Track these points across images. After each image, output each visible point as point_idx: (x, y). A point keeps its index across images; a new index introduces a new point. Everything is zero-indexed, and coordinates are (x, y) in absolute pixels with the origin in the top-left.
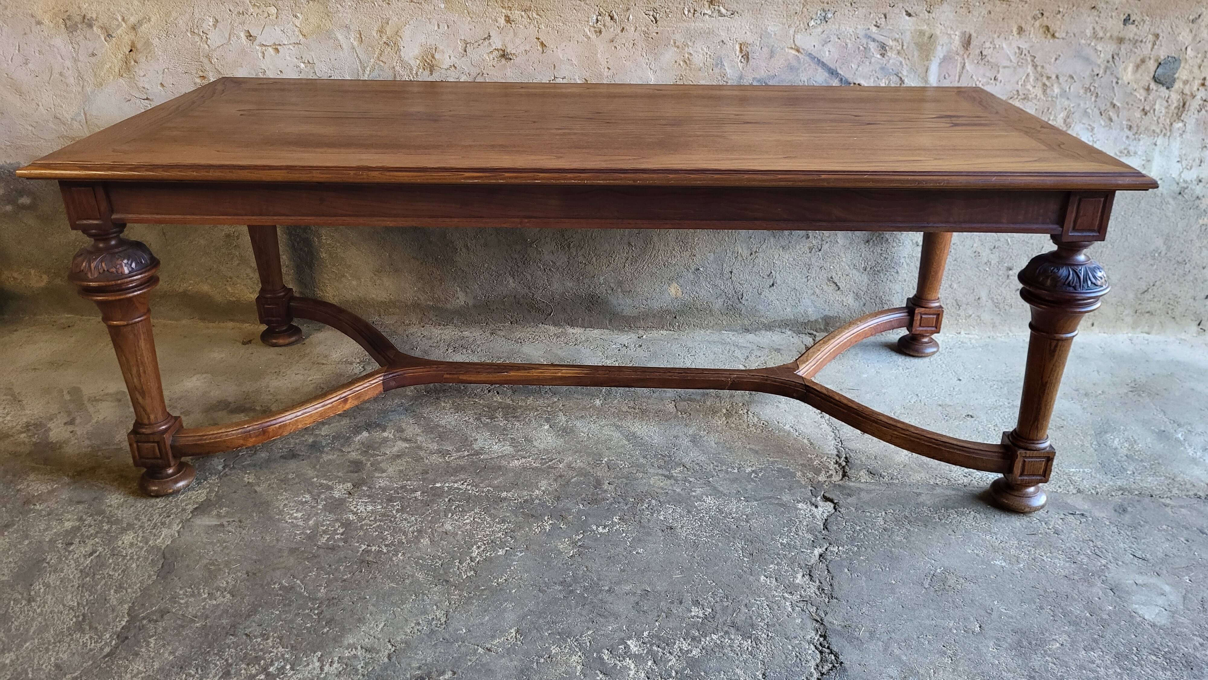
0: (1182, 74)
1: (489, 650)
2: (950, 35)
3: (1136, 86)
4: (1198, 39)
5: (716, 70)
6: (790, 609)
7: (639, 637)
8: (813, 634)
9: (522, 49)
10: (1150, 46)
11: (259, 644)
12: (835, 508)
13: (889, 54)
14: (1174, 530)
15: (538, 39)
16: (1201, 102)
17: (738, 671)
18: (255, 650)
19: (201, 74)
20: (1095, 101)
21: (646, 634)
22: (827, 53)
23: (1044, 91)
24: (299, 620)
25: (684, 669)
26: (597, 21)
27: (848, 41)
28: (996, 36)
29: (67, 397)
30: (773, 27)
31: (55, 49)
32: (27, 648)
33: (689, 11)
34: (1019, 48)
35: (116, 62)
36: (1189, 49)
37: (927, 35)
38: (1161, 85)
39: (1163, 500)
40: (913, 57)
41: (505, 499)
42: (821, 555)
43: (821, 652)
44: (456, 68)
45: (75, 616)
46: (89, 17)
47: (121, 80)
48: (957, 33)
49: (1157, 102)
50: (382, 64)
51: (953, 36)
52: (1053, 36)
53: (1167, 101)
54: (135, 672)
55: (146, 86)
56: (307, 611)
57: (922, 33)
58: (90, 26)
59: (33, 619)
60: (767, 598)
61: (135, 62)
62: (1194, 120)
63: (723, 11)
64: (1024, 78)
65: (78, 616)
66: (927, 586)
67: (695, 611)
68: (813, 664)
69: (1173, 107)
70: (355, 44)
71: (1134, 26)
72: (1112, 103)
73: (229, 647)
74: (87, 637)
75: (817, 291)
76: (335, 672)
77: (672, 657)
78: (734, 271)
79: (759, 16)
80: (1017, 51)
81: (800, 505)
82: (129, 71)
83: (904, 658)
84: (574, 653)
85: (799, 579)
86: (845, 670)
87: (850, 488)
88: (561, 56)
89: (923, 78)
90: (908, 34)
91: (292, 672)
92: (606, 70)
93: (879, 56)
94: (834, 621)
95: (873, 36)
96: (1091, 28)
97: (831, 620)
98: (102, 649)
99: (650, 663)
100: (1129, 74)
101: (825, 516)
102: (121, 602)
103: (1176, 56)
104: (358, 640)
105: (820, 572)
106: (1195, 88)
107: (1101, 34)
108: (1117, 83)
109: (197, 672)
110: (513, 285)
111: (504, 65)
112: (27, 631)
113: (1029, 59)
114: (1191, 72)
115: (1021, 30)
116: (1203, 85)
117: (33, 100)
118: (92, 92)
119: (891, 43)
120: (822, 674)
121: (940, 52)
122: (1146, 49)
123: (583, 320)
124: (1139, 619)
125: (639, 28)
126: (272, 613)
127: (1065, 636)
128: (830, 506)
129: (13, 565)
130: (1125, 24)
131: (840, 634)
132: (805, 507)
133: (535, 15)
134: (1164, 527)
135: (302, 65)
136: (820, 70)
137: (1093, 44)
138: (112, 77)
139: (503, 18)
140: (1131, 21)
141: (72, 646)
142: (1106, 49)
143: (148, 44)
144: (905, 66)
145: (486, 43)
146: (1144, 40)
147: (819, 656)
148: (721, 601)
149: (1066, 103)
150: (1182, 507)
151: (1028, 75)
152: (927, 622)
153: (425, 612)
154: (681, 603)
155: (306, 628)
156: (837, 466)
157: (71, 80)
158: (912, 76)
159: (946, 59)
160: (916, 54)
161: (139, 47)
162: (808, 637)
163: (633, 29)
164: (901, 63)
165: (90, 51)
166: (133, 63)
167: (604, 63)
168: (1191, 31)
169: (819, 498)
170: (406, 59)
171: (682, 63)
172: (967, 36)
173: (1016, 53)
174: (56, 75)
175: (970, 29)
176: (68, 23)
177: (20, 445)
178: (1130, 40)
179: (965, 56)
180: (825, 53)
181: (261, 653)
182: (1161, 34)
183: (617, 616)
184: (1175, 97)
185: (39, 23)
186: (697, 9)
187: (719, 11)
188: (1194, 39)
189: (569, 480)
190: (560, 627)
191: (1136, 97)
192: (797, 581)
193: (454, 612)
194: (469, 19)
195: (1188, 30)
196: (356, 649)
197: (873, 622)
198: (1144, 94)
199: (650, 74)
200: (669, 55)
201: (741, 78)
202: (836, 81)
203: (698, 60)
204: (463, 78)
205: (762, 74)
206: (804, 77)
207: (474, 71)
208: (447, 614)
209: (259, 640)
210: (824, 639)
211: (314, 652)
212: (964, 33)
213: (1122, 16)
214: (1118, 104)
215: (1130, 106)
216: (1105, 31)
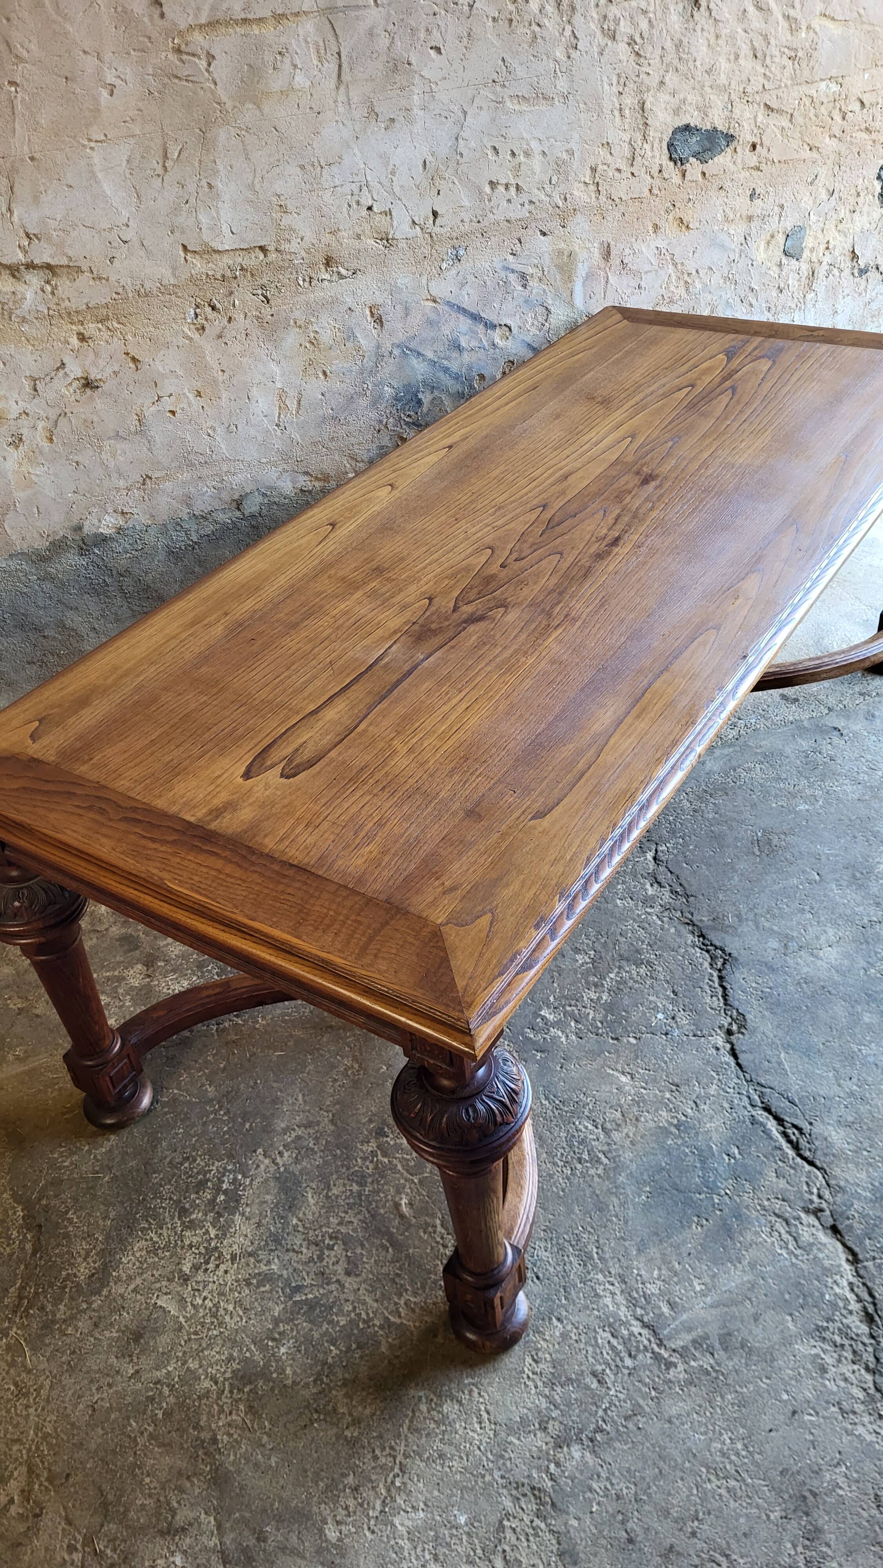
0: (809, 242)
2: (589, 249)
3: (770, 264)
4: (819, 202)
5: (347, 344)
6: (660, 922)
8: (691, 937)
9: (109, 371)
10: (777, 218)
11: (191, 1169)
13: (531, 283)
15: (127, 354)
16: (829, 267)
17: (651, 998)
18: (191, 1176)
21: (552, 998)
22: (466, 297)
23: (687, 289)
24: (211, 1128)
25: (606, 1016)
26: (196, 315)
27: (486, 278)
28: (633, 240)
30: (403, 280)
33: (304, 280)
34: (658, 248)
36: (812, 214)
37: (566, 254)
38: (791, 258)
40: (556, 281)
42: (655, 859)
43: (708, 951)
44: (27, 414)
48: (595, 245)
49: (791, 276)
51: (593, 249)
52: (687, 227)
53: (799, 273)
54: (83, 1253)
56: (212, 1116)
57: (560, 253)
60: (634, 920)
62: (825, 287)
63: (343, 272)
64: (667, 279)
66: (758, 853)
68: (706, 965)
69: (805, 278)
71: (760, 200)
73: (161, 1185)
76: (291, 1160)
77: (588, 1011)
79: (385, 269)
80: (657, 252)
83: (776, 927)
85: (650, 891)
86: (736, 960)
88: (161, 369)
89: (569, 303)
90: (547, 256)
91: (248, 1179)
92: (220, 373)
93: (520, 288)
94: (703, 918)
95: (512, 266)
96: (722, 211)
97: (699, 917)
99: (573, 1024)
103: (802, 224)
104: (288, 1121)
105: (664, 875)
106: (822, 254)
107: (731, 216)
108: (753, 265)
109: (149, 1222)
111: (91, 397)
113: (669, 258)
114: (816, 238)
115: (656, 227)
116: (827, 248)
119: (530, 271)
120: (720, 971)
121: (582, 270)
122: (774, 223)
125: (249, 314)
126: (177, 1134)
130: (752, 200)
131: (714, 928)
133: (116, 325)
136: (462, 317)
137: (726, 228)
139: (75, 337)
140: (757, 194)
142: (738, 230)
144: (550, 294)
145: (61, 373)
146: (772, 214)
147: (708, 955)
149: (709, 297)
151: (670, 275)
153: (333, 1067)
155: (224, 1132)
158: (558, 302)
159: (589, 276)
160: (559, 277)
162: (689, 942)
163: (242, 316)
164: (544, 291)
167: (216, 366)
168: (812, 195)
171: (308, 345)
172: (606, 246)
173: (655, 254)
175: (608, 237)
178: (758, 216)
179: (608, 269)
180: (463, 297)
181: (200, 1177)
182: (786, 204)
184: (805, 267)
186: (313, 275)
187: (339, 273)
188: (814, 202)
191: (772, 276)
192: (650, 893)
194: (30, 347)
195: (809, 194)
196: (294, 1130)
197: (734, 904)
198: (776, 269)
199: (273, 366)
200: (292, 339)
201: (378, 347)
202: (481, 327)
203: (326, 337)
204: (41, 425)
205: (400, 337)
206: (446, 330)
207: (53, 414)
208: (355, 1059)
209: (186, 1165)
210: (704, 938)
211: (255, 1151)
212: (602, 243)
213: (748, 191)
214: (756, 287)
215: (767, 287)
216: (735, 212)
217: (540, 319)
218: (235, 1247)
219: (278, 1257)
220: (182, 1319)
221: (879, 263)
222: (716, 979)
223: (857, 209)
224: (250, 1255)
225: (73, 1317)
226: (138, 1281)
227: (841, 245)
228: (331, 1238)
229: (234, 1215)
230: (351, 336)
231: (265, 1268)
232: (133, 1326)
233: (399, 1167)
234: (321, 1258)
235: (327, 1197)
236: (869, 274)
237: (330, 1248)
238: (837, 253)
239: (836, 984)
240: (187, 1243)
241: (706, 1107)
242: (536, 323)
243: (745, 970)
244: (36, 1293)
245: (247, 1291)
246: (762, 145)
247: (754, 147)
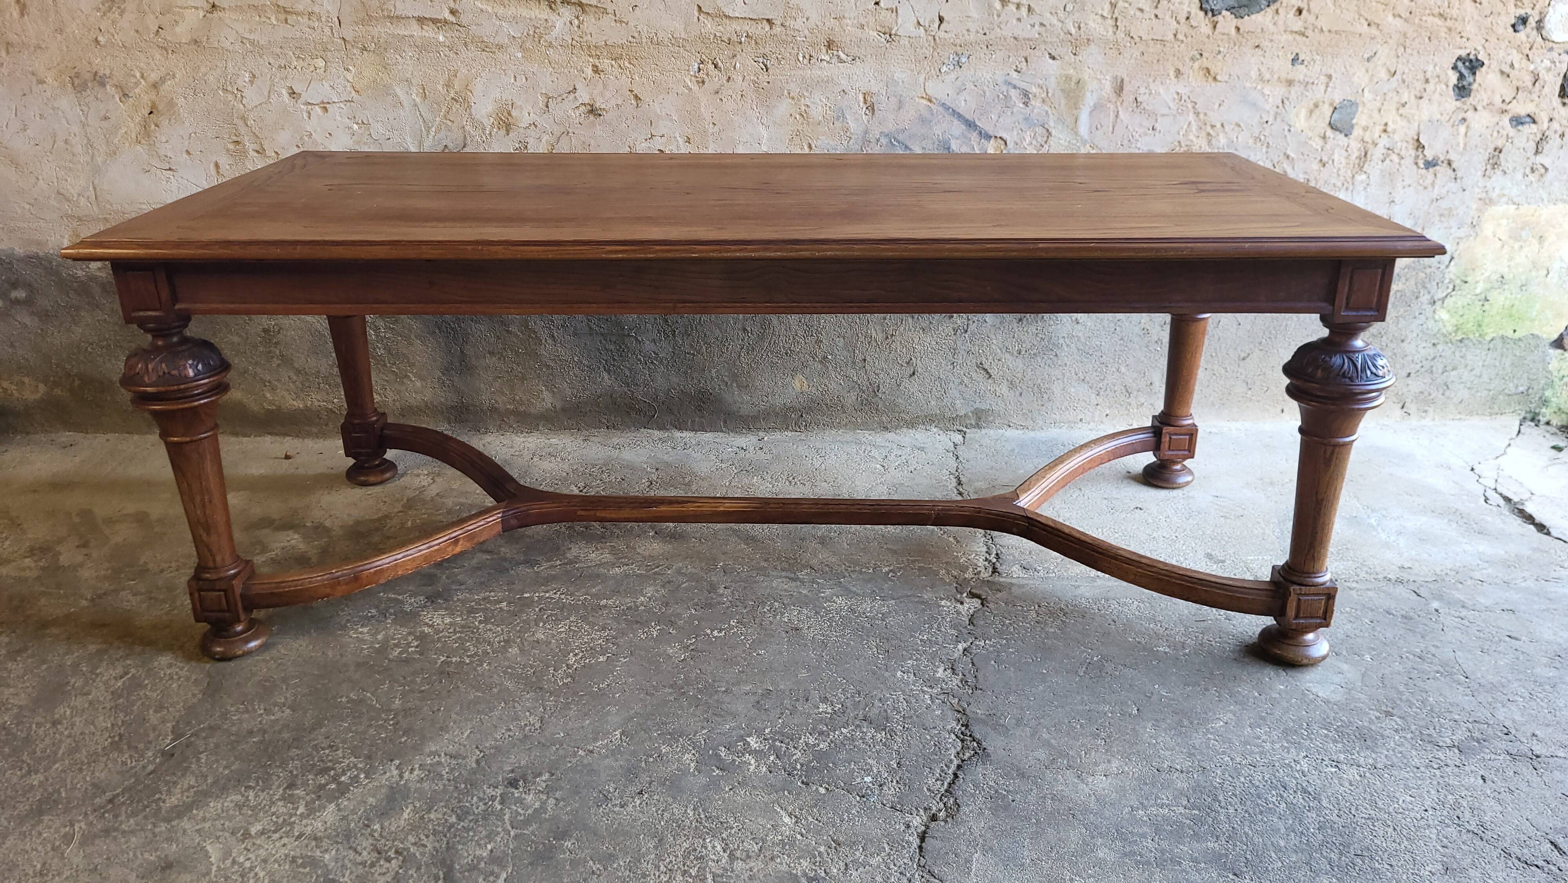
0: (1361, 119)
1: (592, 752)
2: (1100, 80)
3: (1310, 134)
4: (1376, 80)
5: (838, 124)
6: (929, 702)
7: (760, 733)
8: (954, 724)
9: (613, 102)
10: (1323, 88)
11: (328, 755)
12: (982, 604)
13: (1033, 102)
14: (1359, 613)
15: (631, 91)
16: (1385, 151)
17: (870, 761)
18: (323, 761)
19: (235, 138)
20: (1267, 152)
21: (767, 731)
22: (963, 102)
23: (1209, 142)
24: (372, 731)
25: (810, 762)
26: (699, 70)
27: (986, 88)
28: (1151, 80)
29: (77, 520)
30: (900, 74)
31: (60, 113)
32: (57, 769)
33: (804, 57)
34: (1178, 94)
35: (133, 127)
36: (1366, 91)
37: (1074, 80)
38: (1338, 133)
39: (1348, 584)
40: (1060, 105)
41: (605, 606)
42: (965, 650)
43: (962, 741)
44: (536, 126)
45: (110, 737)
46: (101, 73)
47: (138, 147)
48: (1107, 77)
49: (1336, 151)
50: (450, 123)
51: (1104, 81)
52: (1215, 79)
53: (1347, 151)
54: (186, 787)
55: (169, 154)
56: (380, 722)
57: (1068, 78)
58: (103, 84)
59: (60, 741)
60: (904, 692)
61: (157, 125)
62: (1378, 172)
63: (843, 56)
64: (1185, 127)
65: (114, 736)
66: (1082, 674)
67: (822, 707)
68: (953, 752)
69: (1354, 157)
70: (418, 100)
71: (1303, 66)
72: (1285, 154)
73: (293, 760)
74: (127, 756)
75: (966, 380)
76: (417, 778)
77: (796, 751)
78: (868, 359)
79: (884, 61)
80: (1176, 97)
81: (943, 603)
82: (149, 136)
83: (1053, 741)
84: (688, 751)
86: (988, 755)
87: (1000, 584)
88: (658, 110)
89: (1072, 129)
90: (1053, 80)
91: (367, 781)
92: (711, 125)
93: (1021, 105)
94: (978, 710)
95: (1014, 82)
96: (1256, 70)
97: (974, 709)
98: (144, 767)
99: (772, 758)
100: (1303, 120)
101: (971, 611)
102: (164, 721)
103: (1353, 100)
104: (441, 747)
105: (964, 665)
106: (1377, 136)
107: (1267, 76)
108: (1289, 131)
109: (258, 784)
110: (609, 383)
111: (593, 123)
112: (55, 753)
113: (1190, 106)
114: (1371, 117)
115: (1178, 73)
116: (1385, 131)
117: (31, 173)
118: (104, 162)
119: (1034, 90)
121: (1090, 99)
122: (1318, 93)
123: (693, 422)
124: (1311, 696)
125: (747, 78)
126: (341, 726)
127: (1230, 715)
128: (976, 603)
129: (30, 689)
130: (1293, 65)
131: (984, 723)
132: (949, 604)
133: (627, 64)
134: (1348, 609)
135: (356, 127)
136: (956, 122)
137: (1259, 87)
138: (127, 145)
139: (590, 68)
140: (1300, 60)
141: (110, 765)
142: (1275, 93)
143: (171, 104)
144: (1051, 116)
145: (572, 96)
146: (1316, 82)
147: (960, 744)
148: (853, 697)
150: (1368, 590)
151: (1190, 123)
152: (1080, 707)
153: (517, 718)
154: (807, 700)
155: (380, 738)
156: (986, 563)
157: (79, 149)
158: (1060, 127)
159: (1097, 107)
160: (1063, 102)
161: (160, 108)
162: (949, 727)
163: (740, 78)
164: (1047, 112)
165: (102, 114)
166: (153, 127)
167: (709, 118)
168: (1367, 71)
169: (965, 595)
170: (478, 117)
171: (798, 117)
172: (1119, 81)
173: (1175, 99)
174: (60, 143)
175: (1122, 73)
176: (76, 81)
177: (24, 569)
178: (1299, 82)
179: (1119, 104)
180: (960, 102)
181: (330, 764)
182: (1334, 76)
183: (734, 716)
184: (1355, 146)
185: (41, 82)
186: (813, 54)
187: (838, 57)
188: (1371, 79)
189: (680, 586)
190: (670, 727)
191: (1311, 146)
192: (938, 675)
193: (550, 717)
194: (551, 69)
195: (1364, 70)
196: (439, 756)
197: (1022, 709)
198: (1320, 142)
199: (762, 130)
200: (784, 108)
201: (866, 132)
202: (975, 134)
203: (816, 112)
204: (545, 138)
205: (890, 127)
206: (938, 130)
207: (558, 130)
208: (542, 719)
209: (327, 751)
210: (967, 726)
211: (392, 761)
212: (1116, 78)
213: (1289, 55)
214: (1292, 155)
215: (1306, 157)
216: (1272, 73)
217: (1039, 139)
218: (309, 828)
219: (337, 850)
220: (214, 868)
221: (1452, 158)
222: (953, 767)
223: (1425, 95)
224: (315, 839)
225: (132, 832)
226: (207, 825)
227: (1402, 131)
228: (397, 852)
229: (331, 803)
230: (841, 116)
231: (318, 853)
232: (171, 858)
233: (507, 817)
234: (373, 865)
235: (422, 818)
236: (1437, 168)
237: (388, 860)
238: (1397, 137)
239: (1086, 810)
240: (273, 810)
241: (854, 873)
242: (1034, 142)
243: (990, 768)
244: (123, 803)
245: (287, 867)
246: (1309, 10)
247: (1300, 11)
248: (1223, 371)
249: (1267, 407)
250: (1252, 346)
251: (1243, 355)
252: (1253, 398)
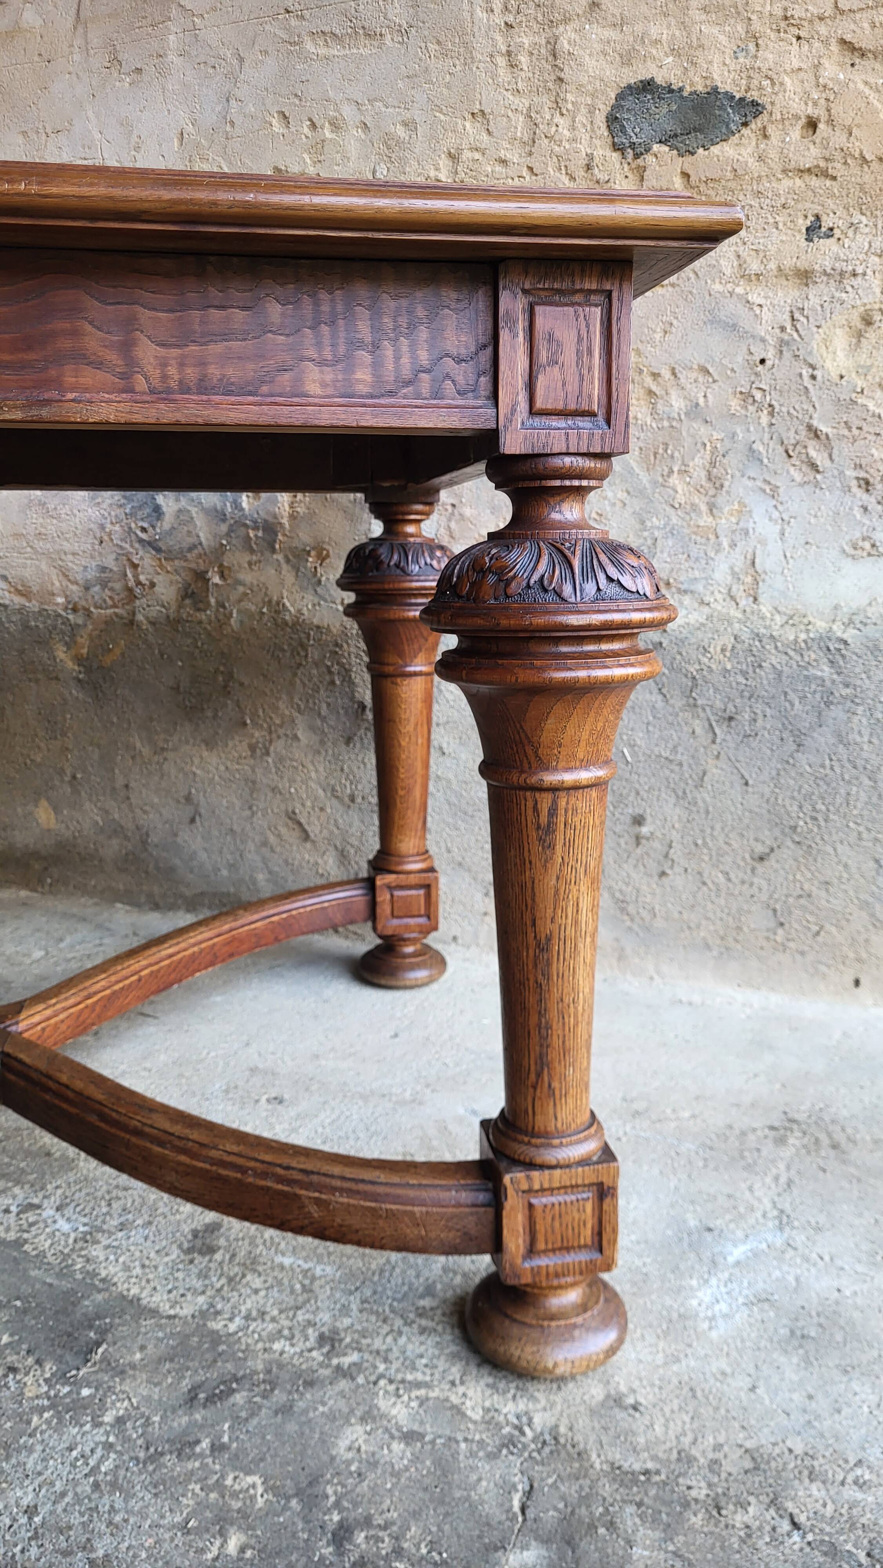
3: (860, 383)
20: (771, 424)
71: (832, 240)
72: (809, 426)
100: (840, 351)
108: (813, 377)
130: (809, 240)
142: (774, 299)
146: (860, 270)
178: (825, 273)
213: (801, 221)
214: (824, 428)
215: (855, 432)
216: (765, 259)
246: (830, 122)
247: (812, 125)
248: (721, 879)
249: (823, 968)
250: (777, 832)
251: (760, 849)
252: (792, 945)
